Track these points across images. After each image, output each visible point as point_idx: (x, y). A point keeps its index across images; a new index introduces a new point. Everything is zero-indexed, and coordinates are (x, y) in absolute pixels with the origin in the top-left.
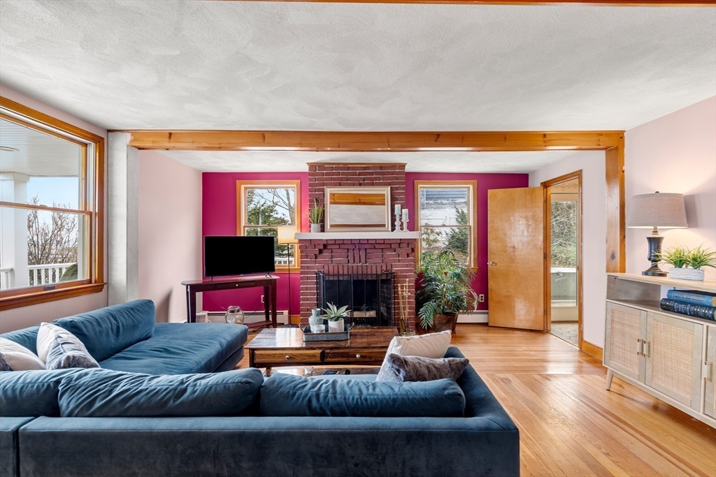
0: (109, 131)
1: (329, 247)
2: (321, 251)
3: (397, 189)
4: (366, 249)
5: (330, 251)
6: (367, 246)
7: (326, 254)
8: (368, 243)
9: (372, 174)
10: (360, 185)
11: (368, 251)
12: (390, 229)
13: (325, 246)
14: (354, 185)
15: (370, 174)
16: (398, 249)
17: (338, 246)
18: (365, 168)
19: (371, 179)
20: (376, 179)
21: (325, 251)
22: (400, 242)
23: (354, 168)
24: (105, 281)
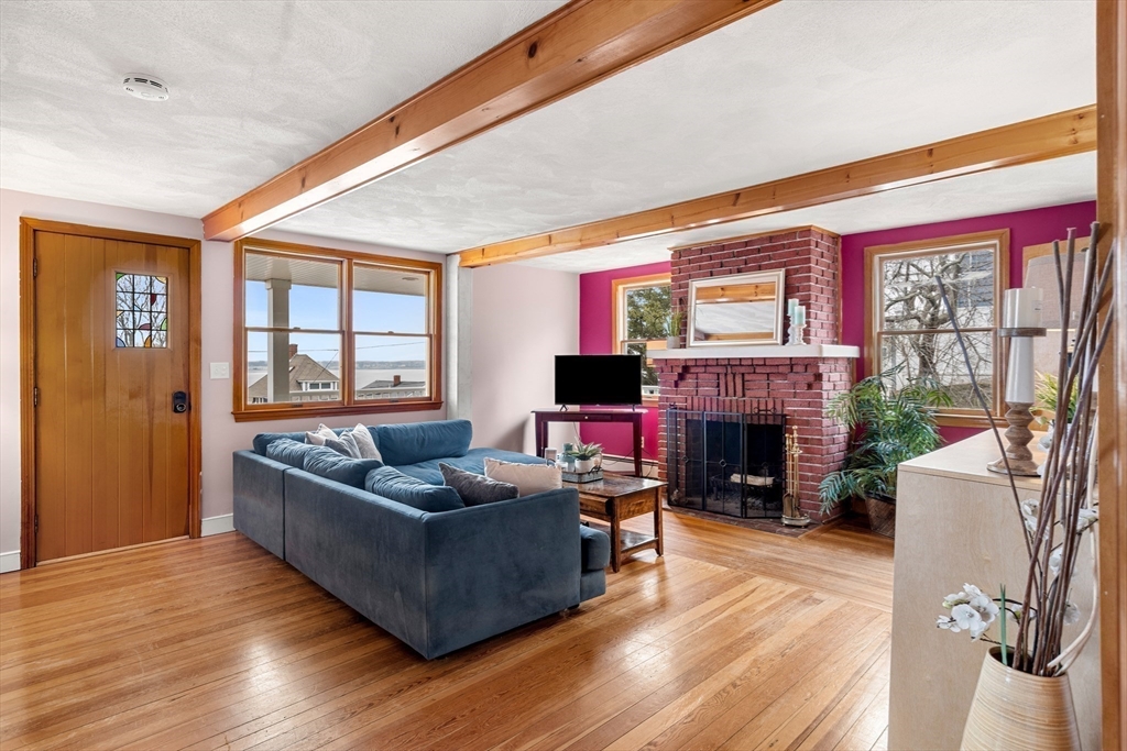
0: (448, 255)
1: (692, 370)
2: (681, 377)
3: (797, 271)
4: (743, 374)
5: (695, 376)
6: (742, 370)
7: (690, 380)
8: (741, 365)
9: (759, 251)
10: (739, 271)
11: (747, 377)
12: (779, 341)
13: (686, 369)
14: (731, 272)
15: (752, 251)
16: (791, 376)
17: (703, 370)
18: (747, 244)
19: (755, 260)
20: (764, 258)
21: (688, 376)
22: (792, 363)
23: (730, 247)
24: (443, 399)
